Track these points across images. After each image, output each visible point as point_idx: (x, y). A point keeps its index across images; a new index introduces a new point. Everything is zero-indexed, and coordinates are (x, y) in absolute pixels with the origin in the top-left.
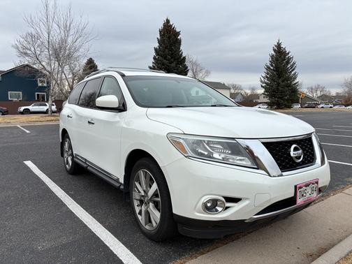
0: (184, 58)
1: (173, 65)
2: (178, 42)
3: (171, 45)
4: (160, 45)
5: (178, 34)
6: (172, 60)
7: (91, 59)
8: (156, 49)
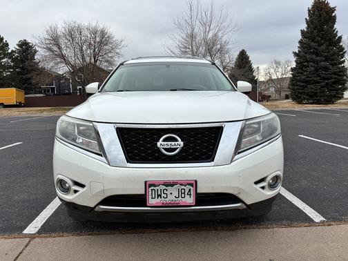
0: (340, 38)
1: (323, 47)
2: (333, 20)
3: (322, 25)
4: (309, 26)
5: (333, 10)
6: (322, 41)
7: (243, 50)
8: (302, 32)
